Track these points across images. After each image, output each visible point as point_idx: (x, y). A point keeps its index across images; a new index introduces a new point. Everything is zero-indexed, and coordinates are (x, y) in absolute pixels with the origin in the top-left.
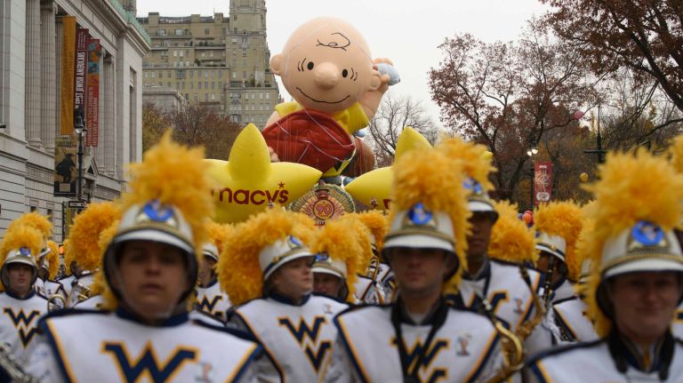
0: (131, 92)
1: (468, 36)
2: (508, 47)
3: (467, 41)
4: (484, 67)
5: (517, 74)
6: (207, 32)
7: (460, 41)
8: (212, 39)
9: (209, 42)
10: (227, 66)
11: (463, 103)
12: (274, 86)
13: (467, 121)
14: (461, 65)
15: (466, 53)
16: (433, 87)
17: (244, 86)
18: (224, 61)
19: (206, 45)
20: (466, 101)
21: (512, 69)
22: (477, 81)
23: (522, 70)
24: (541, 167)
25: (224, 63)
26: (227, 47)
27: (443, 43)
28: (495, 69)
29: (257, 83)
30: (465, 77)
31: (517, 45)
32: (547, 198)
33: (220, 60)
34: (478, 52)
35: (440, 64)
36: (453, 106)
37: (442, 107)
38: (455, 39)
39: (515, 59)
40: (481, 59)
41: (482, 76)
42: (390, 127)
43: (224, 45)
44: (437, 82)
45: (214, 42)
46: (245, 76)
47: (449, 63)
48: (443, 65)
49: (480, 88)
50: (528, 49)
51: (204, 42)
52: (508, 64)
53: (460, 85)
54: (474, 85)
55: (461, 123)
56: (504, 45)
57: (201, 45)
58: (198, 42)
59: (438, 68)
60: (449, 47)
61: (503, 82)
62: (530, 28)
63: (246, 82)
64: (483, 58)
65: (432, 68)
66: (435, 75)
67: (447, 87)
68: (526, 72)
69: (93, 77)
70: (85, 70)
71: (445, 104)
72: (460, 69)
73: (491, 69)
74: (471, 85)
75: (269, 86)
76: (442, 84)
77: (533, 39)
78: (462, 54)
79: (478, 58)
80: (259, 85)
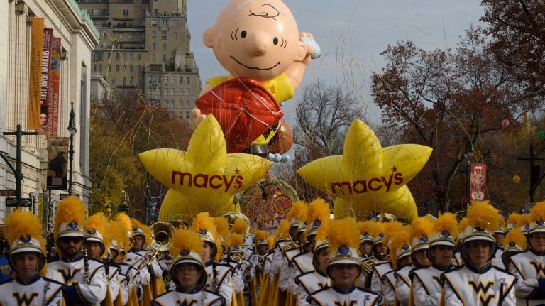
0: (82, 86)
1: (409, 44)
2: (446, 54)
3: (409, 49)
4: (424, 73)
5: (455, 81)
6: (126, 13)
7: (402, 48)
8: (131, 20)
9: (128, 23)
10: (147, 49)
11: (403, 106)
12: (194, 71)
13: (407, 123)
14: (402, 72)
15: (407, 60)
16: (375, 91)
17: (164, 70)
18: (144, 43)
19: (124, 26)
20: (406, 104)
21: (450, 75)
22: (417, 86)
23: (459, 76)
24: (476, 168)
25: (142, 46)
26: (147, 28)
27: (386, 49)
28: (434, 76)
29: (177, 67)
30: (406, 82)
31: (454, 52)
32: (482, 197)
33: (139, 43)
34: (419, 59)
35: (383, 69)
36: (393, 109)
37: (383, 109)
38: (397, 46)
39: (453, 66)
40: (421, 65)
41: (422, 81)
42: (320, 118)
43: (144, 27)
44: (378, 86)
45: (133, 23)
46: (164, 59)
47: (391, 69)
48: (385, 70)
49: (419, 92)
50: (466, 57)
51: (122, 23)
52: (447, 71)
53: (400, 89)
54: (414, 90)
55: (401, 124)
56: (443, 53)
57: (119, 26)
58: (117, 23)
59: (380, 73)
60: (391, 53)
61: (441, 87)
62: (468, 38)
63: (166, 66)
64: (423, 65)
65: (374, 73)
66: (376, 79)
67: (388, 91)
68: (463, 79)
69: (54, 73)
70: (49, 68)
71: (386, 106)
72: (401, 75)
73: (430, 76)
74: (411, 90)
75: (190, 70)
76: (384, 87)
77: (470, 48)
78: (404, 61)
79: (419, 65)
80: (179, 70)
